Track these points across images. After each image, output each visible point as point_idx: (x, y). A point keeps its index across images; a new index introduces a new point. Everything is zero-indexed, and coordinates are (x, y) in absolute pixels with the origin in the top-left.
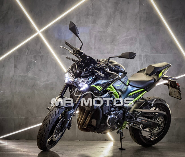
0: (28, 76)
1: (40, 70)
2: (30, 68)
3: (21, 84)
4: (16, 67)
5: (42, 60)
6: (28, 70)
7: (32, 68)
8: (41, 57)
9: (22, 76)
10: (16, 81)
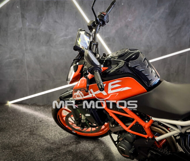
0: (41, 29)
1: (55, 22)
2: (42, 19)
3: (32, 39)
4: (23, 16)
5: (57, 7)
6: (39, 21)
7: (45, 19)
8: (55, 3)
9: (33, 29)
10: (25, 35)
